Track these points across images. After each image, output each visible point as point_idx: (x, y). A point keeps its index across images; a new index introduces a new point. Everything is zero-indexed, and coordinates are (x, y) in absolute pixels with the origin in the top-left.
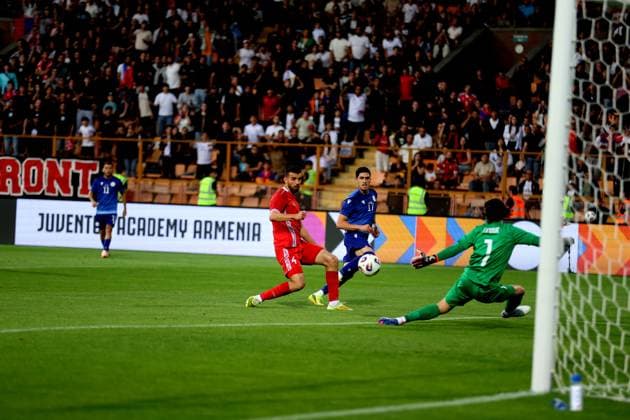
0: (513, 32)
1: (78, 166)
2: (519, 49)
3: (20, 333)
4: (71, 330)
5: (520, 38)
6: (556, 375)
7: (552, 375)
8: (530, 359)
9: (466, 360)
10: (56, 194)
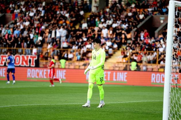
0: (160, 17)
1: (31, 57)
2: (162, 22)
3: (10, 107)
4: (25, 106)
5: (162, 18)
6: (170, 118)
7: (169, 118)
8: (162, 113)
9: (143, 114)
10: (24, 66)
